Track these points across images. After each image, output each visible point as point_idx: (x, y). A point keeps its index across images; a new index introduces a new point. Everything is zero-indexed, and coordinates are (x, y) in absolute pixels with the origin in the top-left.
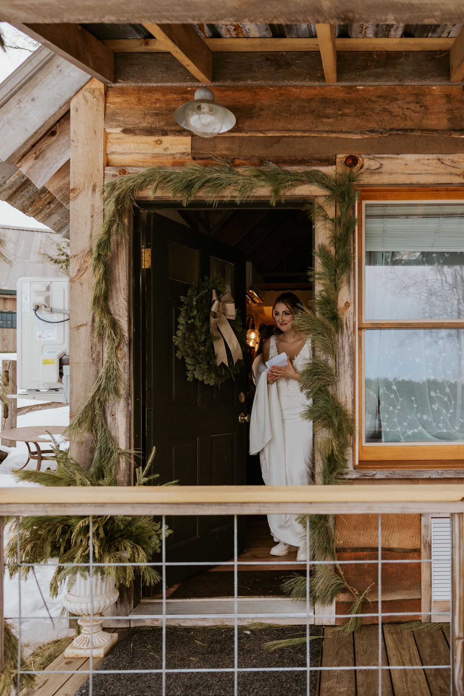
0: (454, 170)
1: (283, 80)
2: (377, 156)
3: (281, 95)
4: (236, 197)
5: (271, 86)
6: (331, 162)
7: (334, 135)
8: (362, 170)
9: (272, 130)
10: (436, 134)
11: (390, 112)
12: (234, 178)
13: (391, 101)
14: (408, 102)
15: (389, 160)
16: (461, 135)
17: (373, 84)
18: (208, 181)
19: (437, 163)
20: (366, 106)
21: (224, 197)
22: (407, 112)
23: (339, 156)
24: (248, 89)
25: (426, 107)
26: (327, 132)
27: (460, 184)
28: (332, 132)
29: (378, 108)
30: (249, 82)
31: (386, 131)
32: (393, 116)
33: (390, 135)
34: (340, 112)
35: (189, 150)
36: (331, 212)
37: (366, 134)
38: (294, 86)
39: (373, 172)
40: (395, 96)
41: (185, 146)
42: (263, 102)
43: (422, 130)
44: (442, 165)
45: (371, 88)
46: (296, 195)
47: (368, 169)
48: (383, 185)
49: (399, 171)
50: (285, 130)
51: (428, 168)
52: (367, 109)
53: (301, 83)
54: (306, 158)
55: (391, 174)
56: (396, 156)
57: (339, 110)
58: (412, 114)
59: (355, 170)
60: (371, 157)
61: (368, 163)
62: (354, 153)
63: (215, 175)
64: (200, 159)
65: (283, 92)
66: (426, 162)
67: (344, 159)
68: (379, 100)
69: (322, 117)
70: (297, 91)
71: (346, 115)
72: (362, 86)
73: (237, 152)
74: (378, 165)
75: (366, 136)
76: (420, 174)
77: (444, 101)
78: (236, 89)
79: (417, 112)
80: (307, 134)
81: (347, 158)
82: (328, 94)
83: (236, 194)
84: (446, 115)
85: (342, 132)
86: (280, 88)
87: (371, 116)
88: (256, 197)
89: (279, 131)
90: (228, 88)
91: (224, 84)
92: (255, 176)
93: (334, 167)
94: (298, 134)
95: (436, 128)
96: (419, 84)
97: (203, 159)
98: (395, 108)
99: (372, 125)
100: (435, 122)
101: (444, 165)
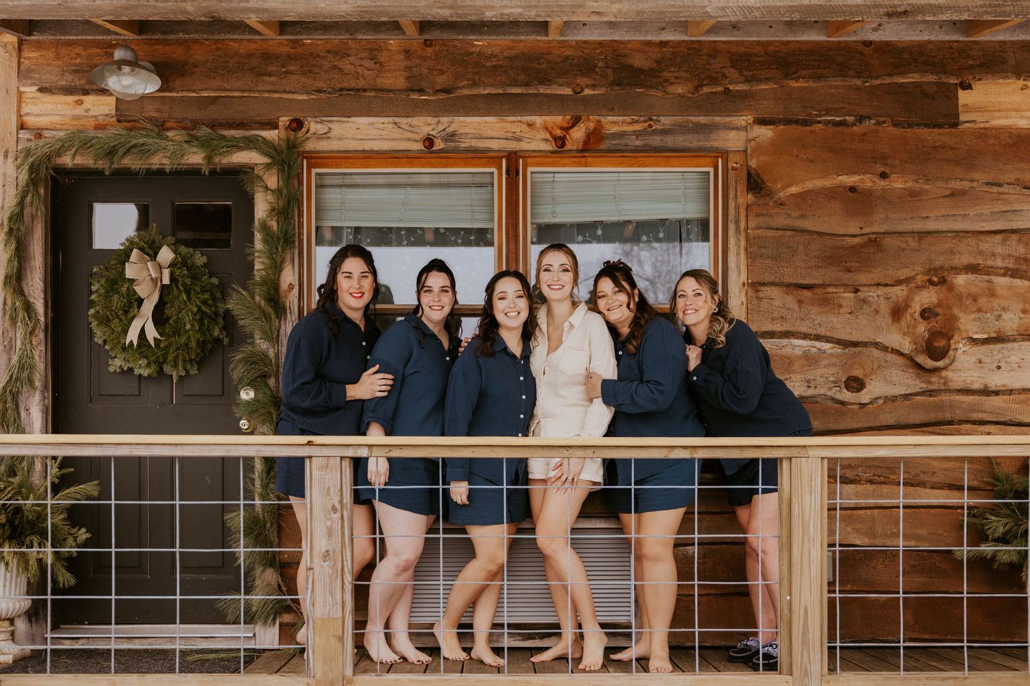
0: (412, 136)
1: (219, 33)
2: (325, 119)
3: (218, 49)
4: (164, 164)
5: (206, 40)
6: (273, 125)
7: (276, 95)
8: (308, 135)
9: (207, 89)
10: (392, 95)
11: (340, 69)
12: (163, 143)
13: (342, 57)
14: (361, 58)
15: (339, 124)
16: (421, 96)
17: (321, 37)
18: (134, 146)
19: (393, 128)
20: (314, 63)
21: (152, 164)
22: (360, 70)
23: (282, 119)
24: (180, 43)
25: (381, 65)
26: (269, 91)
27: (419, 150)
28: (274, 92)
29: (326, 65)
30: (181, 35)
31: (335, 91)
32: (344, 74)
33: (341, 95)
34: (283, 70)
35: (114, 112)
36: (272, 181)
37: (313, 94)
38: (232, 40)
39: (320, 137)
40: (347, 51)
41: (109, 107)
42: (197, 57)
43: (376, 90)
44: (399, 129)
45: (320, 42)
46: (233, 163)
47: (314, 133)
48: (332, 152)
49: (350, 136)
50: (221, 90)
51: (383, 133)
52: (315, 66)
53: (240, 37)
54: (245, 121)
55: (340, 139)
56: (346, 119)
57: (283, 66)
58: (365, 71)
59: (300, 134)
60: (318, 120)
61: (314, 126)
62: (299, 115)
63: (141, 141)
64: (126, 121)
65: (220, 46)
66: (381, 126)
67: (288, 123)
68: (329, 55)
69: (263, 75)
70: (236, 45)
71: (290, 73)
72: (309, 39)
73: (167, 114)
74: (326, 130)
75: (313, 97)
76: (374, 139)
77: (402, 57)
78: (167, 43)
79: (371, 70)
80: (246, 94)
81: (291, 121)
82: (271, 48)
83: (166, 161)
84: (404, 73)
85: (285, 92)
86: (217, 41)
87: (319, 74)
88: (188, 165)
89: (215, 90)
90: (158, 42)
91: (153, 37)
92: (186, 142)
93: (276, 131)
94: (236, 94)
95: (392, 88)
96: (374, 37)
97: (129, 122)
98: (346, 65)
99: (320, 84)
100: (390, 81)
101: (401, 130)
